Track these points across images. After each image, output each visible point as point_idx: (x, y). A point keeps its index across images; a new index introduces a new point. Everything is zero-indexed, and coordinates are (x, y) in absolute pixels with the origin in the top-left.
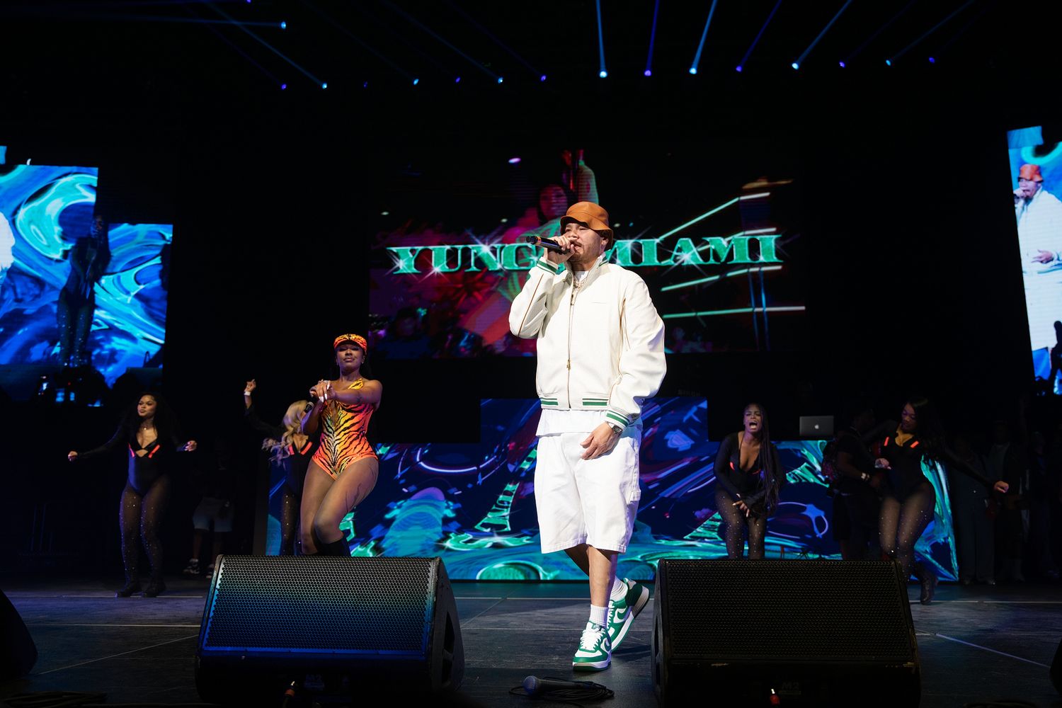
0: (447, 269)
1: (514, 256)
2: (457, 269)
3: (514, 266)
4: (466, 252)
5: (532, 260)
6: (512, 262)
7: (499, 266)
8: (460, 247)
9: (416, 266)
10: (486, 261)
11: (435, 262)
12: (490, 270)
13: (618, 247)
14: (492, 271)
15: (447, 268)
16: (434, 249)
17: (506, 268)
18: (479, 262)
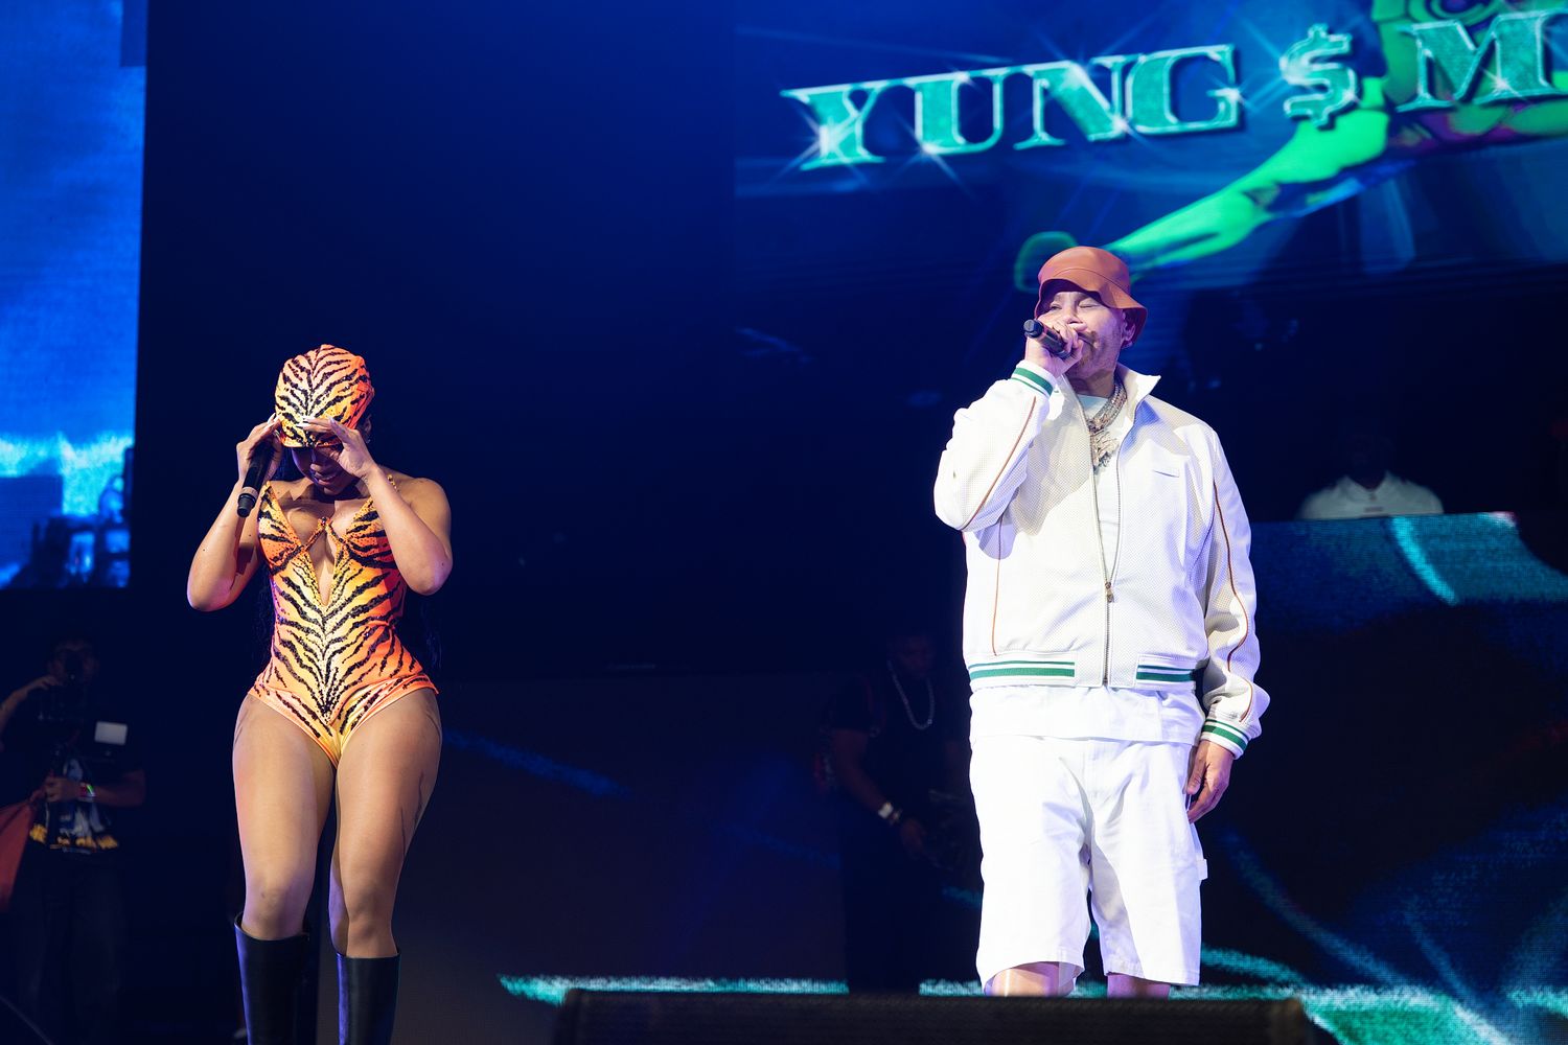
0: (958, 144)
1: (1166, 89)
2: (991, 142)
3: (1167, 123)
4: (1019, 89)
5: (1223, 98)
6: (1161, 110)
7: (1118, 127)
8: (998, 74)
9: (870, 143)
10: (1080, 114)
11: (925, 128)
12: (1092, 137)
13: (1501, 37)
14: (1098, 143)
15: (961, 140)
16: (921, 87)
17: (1143, 129)
18: (1058, 116)
